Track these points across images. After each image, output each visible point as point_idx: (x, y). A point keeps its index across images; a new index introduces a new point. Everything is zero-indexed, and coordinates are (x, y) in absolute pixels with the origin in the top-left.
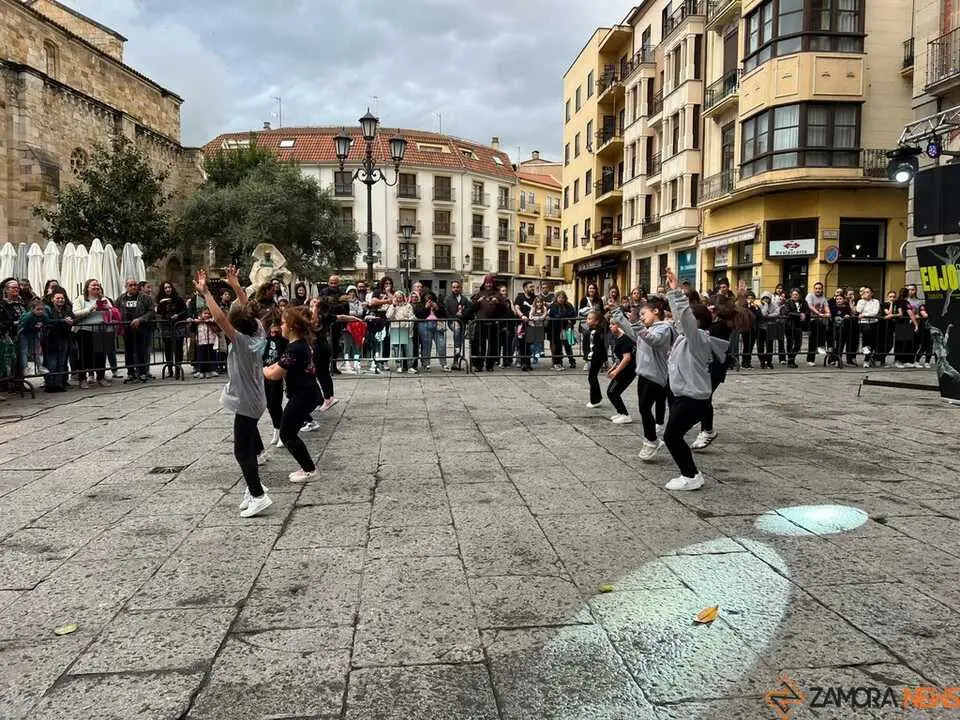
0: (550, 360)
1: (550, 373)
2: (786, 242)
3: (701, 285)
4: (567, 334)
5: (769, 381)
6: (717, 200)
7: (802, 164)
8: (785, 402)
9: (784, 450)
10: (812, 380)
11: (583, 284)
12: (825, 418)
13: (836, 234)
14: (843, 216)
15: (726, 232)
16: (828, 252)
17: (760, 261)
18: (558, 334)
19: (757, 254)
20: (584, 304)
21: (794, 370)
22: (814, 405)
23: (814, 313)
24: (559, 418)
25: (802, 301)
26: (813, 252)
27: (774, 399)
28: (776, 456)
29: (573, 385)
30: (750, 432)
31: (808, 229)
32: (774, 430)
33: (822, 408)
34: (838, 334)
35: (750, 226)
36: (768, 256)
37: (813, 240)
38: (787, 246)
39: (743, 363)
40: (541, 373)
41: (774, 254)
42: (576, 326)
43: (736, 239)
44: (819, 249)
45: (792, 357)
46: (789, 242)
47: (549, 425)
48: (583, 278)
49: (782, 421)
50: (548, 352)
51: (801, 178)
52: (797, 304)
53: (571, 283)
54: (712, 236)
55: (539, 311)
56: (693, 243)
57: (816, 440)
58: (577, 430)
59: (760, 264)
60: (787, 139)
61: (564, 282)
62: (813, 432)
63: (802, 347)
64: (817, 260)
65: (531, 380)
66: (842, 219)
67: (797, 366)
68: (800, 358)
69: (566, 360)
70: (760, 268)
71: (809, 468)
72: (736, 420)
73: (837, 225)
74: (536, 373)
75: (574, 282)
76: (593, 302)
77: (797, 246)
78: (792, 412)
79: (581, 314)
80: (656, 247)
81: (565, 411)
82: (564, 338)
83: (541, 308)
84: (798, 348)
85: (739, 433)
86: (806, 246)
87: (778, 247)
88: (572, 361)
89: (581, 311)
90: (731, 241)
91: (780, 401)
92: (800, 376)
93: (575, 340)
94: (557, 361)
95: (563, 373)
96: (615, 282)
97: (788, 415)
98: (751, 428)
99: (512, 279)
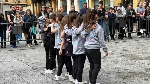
0: (25, 42)
1: (26, 48)
3: (89, 4)
4: (32, 29)
5: (122, 45)
8: (130, 53)
9: (134, 74)
10: (139, 43)
11: (37, 6)
12: (147, 60)
18: (28, 29)
20: (40, 15)
21: (131, 40)
22: (142, 54)
23: (138, 14)
24: (33, 69)
25: (133, 10)
27: (124, 53)
28: (131, 77)
29: (37, 53)
30: (118, 68)
32: (127, 66)
33: (145, 55)
34: (148, 23)
39: (111, 38)
40: (21, 48)
42: (37, 25)
45: (130, 34)
47: (29, 73)
48: (36, 3)
49: (130, 62)
50: (24, 39)
52: (131, 11)
53: (30, 6)
55: (18, 19)
57: (146, 69)
58: (42, 74)
61: (27, 6)
62: (144, 65)
63: (134, 30)
65: (16, 52)
67: (132, 38)
68: (134, 34)
69: (33, 41)
71: (145, 81)
72: (111, 63)
74: (19, 49)
75: (32, 5)
76: (44, 14)
78: (133, 58)
79: (39, 20)
81: (36, 65)
82: (31, 31)
83: (19, 17)
84: (132, 30)
85: (113, 69)
88: (36, 42)
89: (40, 18)
91: (127, 53)
92: (134, 42)
93: (37, 32)
94: (29, 42)
95: (32, 48)
96: (51, 4)
97: (131, 59)
98: (118, 66)
99: (2, 5)
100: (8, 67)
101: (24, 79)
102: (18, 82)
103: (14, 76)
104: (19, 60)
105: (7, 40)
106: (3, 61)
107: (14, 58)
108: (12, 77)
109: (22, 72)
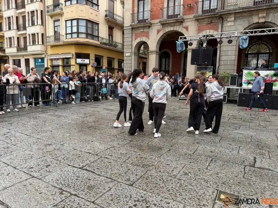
2: (81, 59)
6: (53, 43)
7: (87, 38)
13: (94, 59)
14: (96, 54)
15: (58, 54)
16: (93, 63)
17: (74, 64)
19: (73, 62)
26: (89, 63)
31: (87, 56)
35: (70, 53)
36: (76, 63)
37: (89, 60)
38: (82, 60)
41: (78, 63)
43: (64, 57)
44: (91, 62)
46: (82, 59)
51: (87, 42)
54: (51, 55)
56: (43, 56)
59: (74, 65)
60: (83, 29)
64: (90, 65)
66: (95, 55)
70: (74, 67)
73: (94, 56)
77: (84, 61)
80: (23, 56)
86: (87, 61)
87: (79, 61)
90: (61, 57)
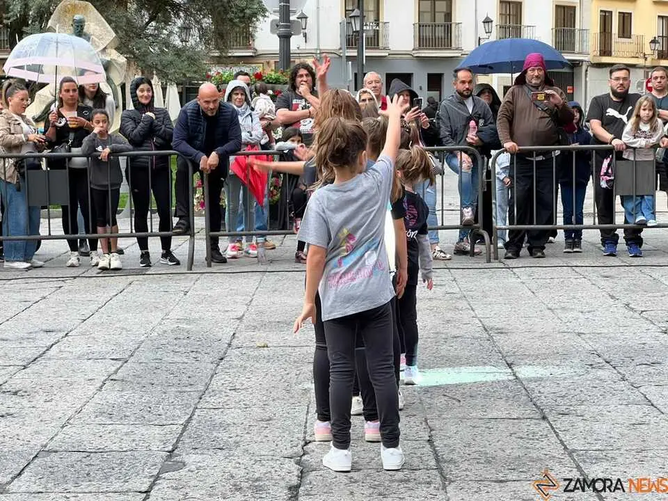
65: (623, 277)
99: (584, 68)
100: (579, 334)
101: (642, 390)
102: (615, 400)
103: (600, 373)
104: (632, 309)
105: (587, 221)
106: (563, 308)
107: (612, 297)
108: (590, 376)
109: (637, 361)
